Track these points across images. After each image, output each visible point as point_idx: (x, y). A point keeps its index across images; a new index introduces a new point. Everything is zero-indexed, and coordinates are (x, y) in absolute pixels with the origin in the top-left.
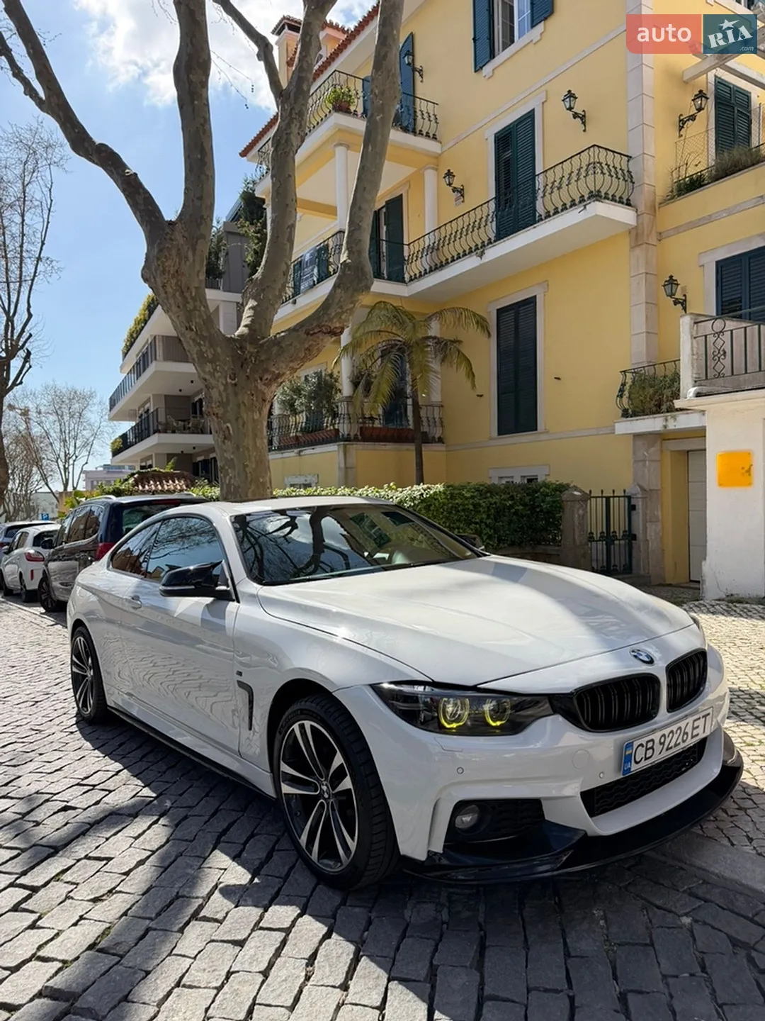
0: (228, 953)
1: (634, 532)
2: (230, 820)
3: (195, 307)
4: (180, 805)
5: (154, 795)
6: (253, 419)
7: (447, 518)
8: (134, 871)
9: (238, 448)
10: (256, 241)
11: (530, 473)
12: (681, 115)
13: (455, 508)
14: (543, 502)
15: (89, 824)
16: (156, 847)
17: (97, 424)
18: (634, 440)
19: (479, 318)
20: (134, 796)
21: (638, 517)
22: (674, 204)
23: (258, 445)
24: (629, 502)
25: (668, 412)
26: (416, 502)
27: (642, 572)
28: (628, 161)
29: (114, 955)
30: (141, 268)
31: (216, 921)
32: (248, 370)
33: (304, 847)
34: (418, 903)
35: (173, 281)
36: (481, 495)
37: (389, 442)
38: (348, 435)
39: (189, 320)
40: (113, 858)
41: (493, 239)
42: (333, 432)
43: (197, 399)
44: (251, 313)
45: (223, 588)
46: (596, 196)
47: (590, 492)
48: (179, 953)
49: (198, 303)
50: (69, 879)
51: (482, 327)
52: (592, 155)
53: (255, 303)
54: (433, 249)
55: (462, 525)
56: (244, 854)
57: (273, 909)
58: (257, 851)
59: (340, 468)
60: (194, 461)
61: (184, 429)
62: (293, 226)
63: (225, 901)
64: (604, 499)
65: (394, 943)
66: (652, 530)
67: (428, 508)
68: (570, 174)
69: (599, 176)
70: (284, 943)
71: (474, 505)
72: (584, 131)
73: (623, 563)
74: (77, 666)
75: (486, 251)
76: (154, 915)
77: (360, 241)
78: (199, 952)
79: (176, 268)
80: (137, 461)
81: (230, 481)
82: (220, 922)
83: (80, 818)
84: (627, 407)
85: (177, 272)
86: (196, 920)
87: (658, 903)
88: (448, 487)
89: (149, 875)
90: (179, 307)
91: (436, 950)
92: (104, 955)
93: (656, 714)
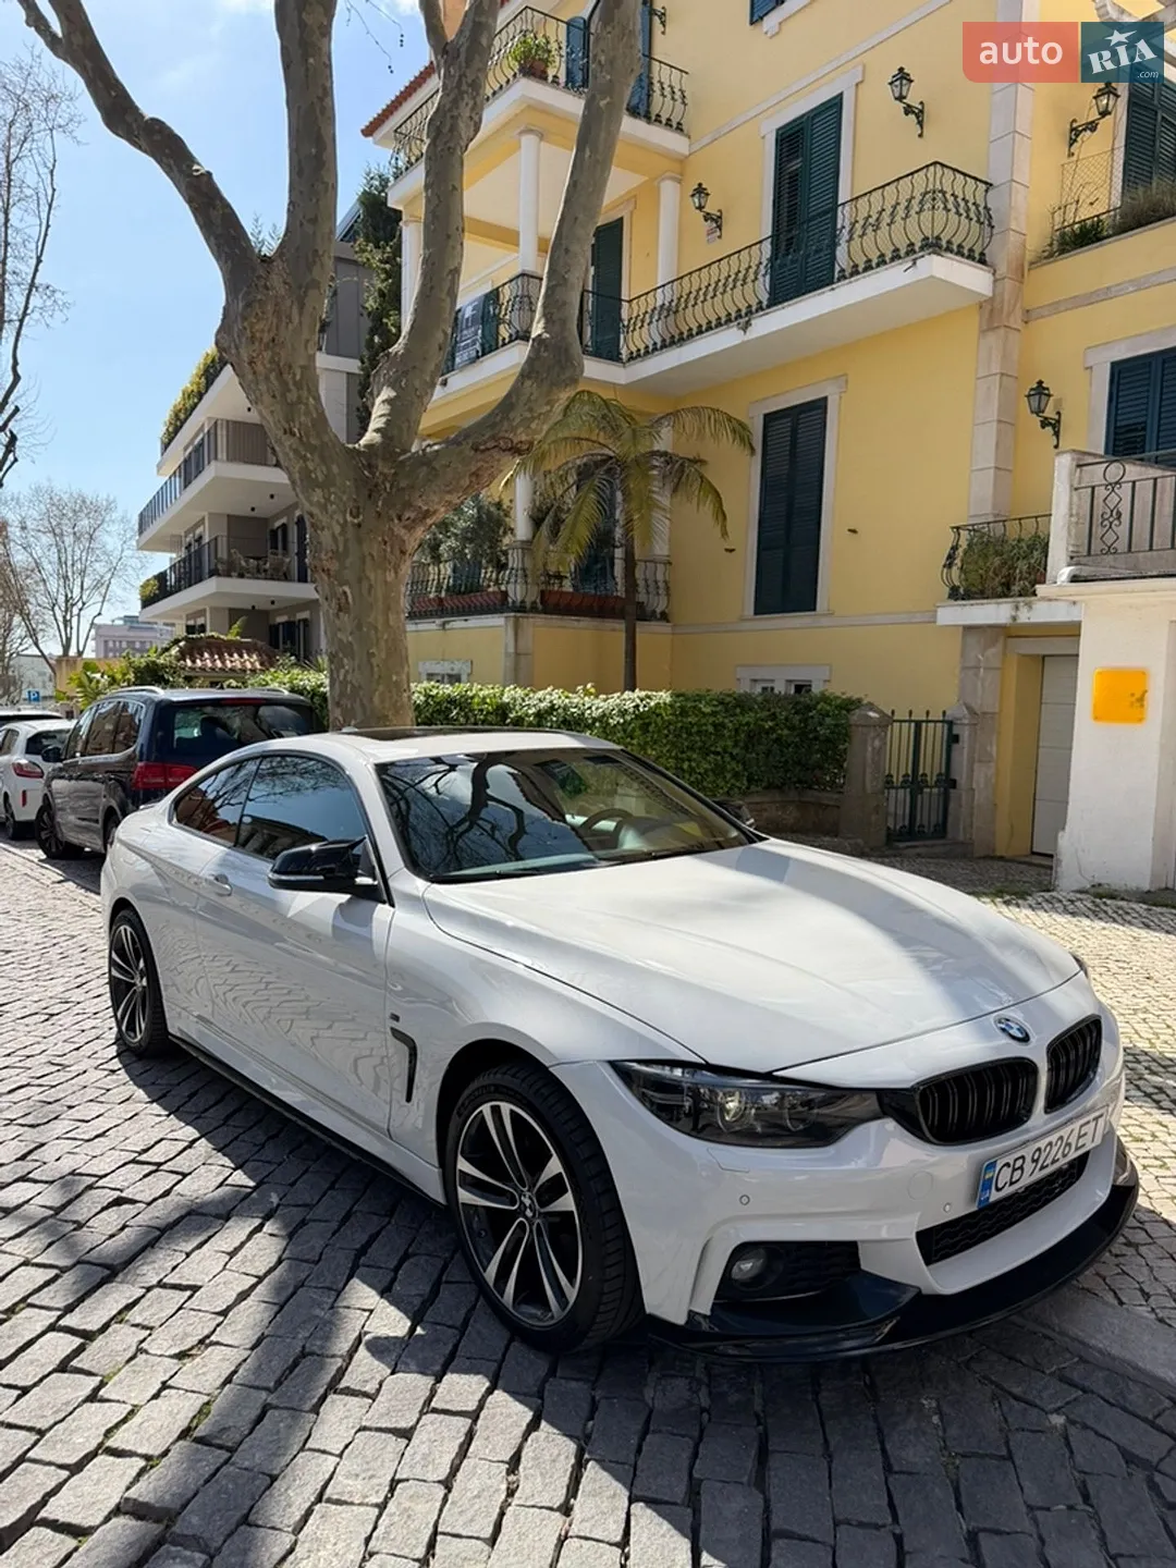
0: (389, 1449)
1: (954, 776)
2: (373, 1230)
3: (299, 397)
4: (292, 1202)
5: (252, 1184)
6: (386, 582)
7: (673, 744)
8: (235, 1310)
9: (359, 627)
10: (383, 276)
11: (801, 676)
12: (1074, 121)
13: (687, 729)
14: (821, 725)
15: (158, 1229)
16: (264, 1271)
17: (117, 553)
18: (964, 636)
19: (736, 425)
20: (221, 1185)
21: (962, 754)
22: (1053, 265)
23: (391, 623)
24: (950, 730)
25: (1020, 595)
26: (628, 718)
27: (961, 838)
28: (987, 191)
29: (220, 1447)
30: (215, 331)
31: (365, 1395)
32: (380, 503)
33: (491, 1284)
34: (664, 1376)
35: (267, 355)
36: (727, 711)
37: (585, 616)
38: (523, 602)
39: (289, 419)
40: (200, 1287)
41: (765, 303)
42: (499, 596)
43: (277, 524)
44: (385, 409)
45: (367, 881)
46: (933, 245)
47: (893, 712)
48: (317, 1447)
49: (305, 393)
50: (138, 1320)
51: (742, 439)
52: (931, 179)
53: (393, 394)
54: (669, 310)
55: (695, 756)
56: (397, 1287)
57: (449, 1378)
58: (415, 1282)
59: (507, 654)
60: (271, 622)
61: (258, 571)
62: (456, 272)
63: (376, 1363)
64: (913, 725)
65: (634, 1441)
66: (981, 775)
67: (645, 728)
68: (895, 207)
69: (940, 214)
70: (470, 1435)
71: (715, 725)
72: (920, 136)
73: (933, 822)
74: (119, 968)
75: (753, 322)
76: (272, 1384)
77: (564, 303)
78: (347, 1446)
79: (272, 335)
80: (181, 618)
81: (345, 676)
82: (373, 1397)
83: (143, 1219)
84: (957, 583)
85: (273, 340)
86: (335, 1393)
87: (1017, 1390)
88: (678, 696)
89: (258, 1316)
90: (274, 396)
91: (695, 1455)
92: (206, 1448)
93: (1029, 1118)
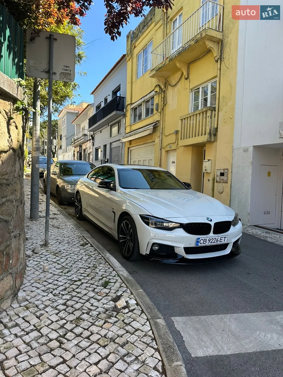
74: (77, 203)
93: (210, 234)
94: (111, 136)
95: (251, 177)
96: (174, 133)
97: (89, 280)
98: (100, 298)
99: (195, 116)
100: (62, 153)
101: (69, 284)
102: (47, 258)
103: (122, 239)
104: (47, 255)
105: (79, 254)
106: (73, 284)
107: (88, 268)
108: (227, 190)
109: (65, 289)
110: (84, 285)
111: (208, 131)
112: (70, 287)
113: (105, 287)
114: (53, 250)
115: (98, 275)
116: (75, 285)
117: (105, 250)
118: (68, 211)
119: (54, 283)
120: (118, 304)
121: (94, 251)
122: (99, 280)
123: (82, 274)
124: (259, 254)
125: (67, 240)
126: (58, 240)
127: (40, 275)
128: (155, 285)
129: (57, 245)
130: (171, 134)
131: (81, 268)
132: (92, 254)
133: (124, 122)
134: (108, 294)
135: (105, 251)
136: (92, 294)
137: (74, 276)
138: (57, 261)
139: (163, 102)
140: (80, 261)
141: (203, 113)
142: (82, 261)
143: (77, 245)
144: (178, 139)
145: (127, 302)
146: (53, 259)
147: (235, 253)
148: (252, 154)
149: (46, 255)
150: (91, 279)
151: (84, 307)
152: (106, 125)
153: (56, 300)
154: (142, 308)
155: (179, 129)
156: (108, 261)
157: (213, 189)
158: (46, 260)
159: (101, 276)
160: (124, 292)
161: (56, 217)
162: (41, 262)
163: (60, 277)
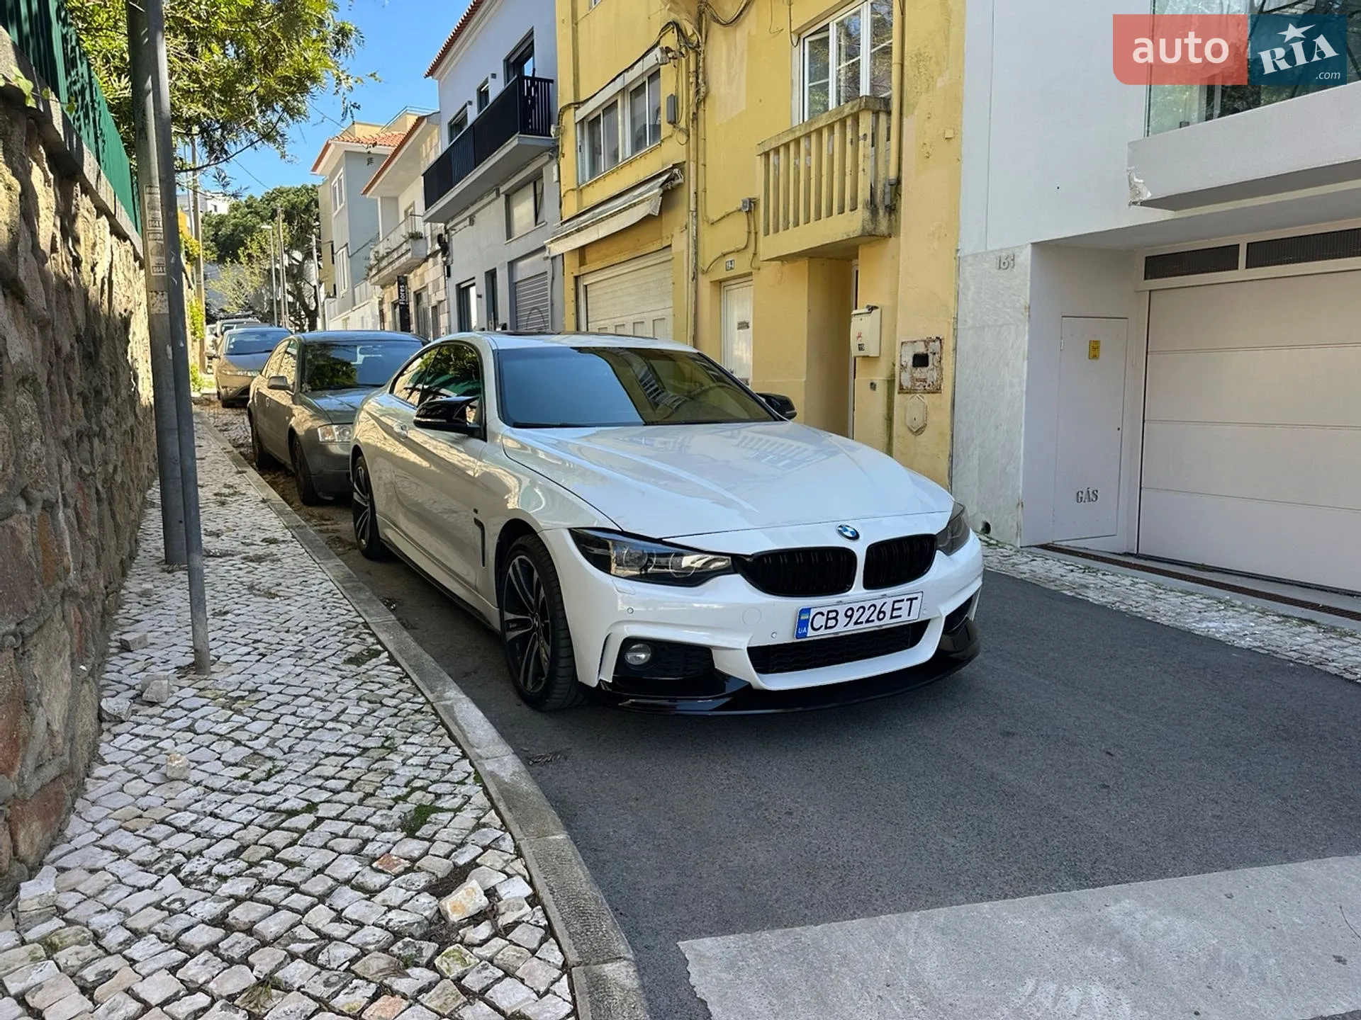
93: (850, 588)
94: (509, 234)
95: (1026, 362)
96: (740, 210)
97: (351, 805)
98: (381, 879)
99: (814, 137)
100: (340, 313)
101: (261, 826)
102: (195, 721)
103: (513, 630)
104: (197, 709)
105: (331, 697)
106: (277, 827)
107: (359, 755)
108: (940, 418)
109: (236, 854)
110: (326, 827)
111: (863, 195)
112: (260, 842)
113: (411, 834)
114: (228, 684)
115: (393, 782)
116: (288, 830)
117: (444, 674)
118: (336, 527)
119: (197, 828)
120: (448, 903)
121: (401, 680)
122: (392, 803)
123: (327, 779)
124: (1051, 654)
125: (296, 641)
126: (255, 645)
127: (146, 794)
128: (633, 804)
129: (248, 664)
130: (728, 215)
131: (328, 755)
132: (386, 696)
133: (555, 178)
134: (417, 864)
135: (442, 678)
136: (347, 867)
137: (292, 791)
138: (233, 731)
139: (692, 92)
140: (330, 725)
141: (843, 122)
142: (339, 726)
143: (334, 660)
144: (756, 233)
145: (490, 893)
146: (217, 722)
147: (954, 656)
148: (1029, 278)
149: (191, 710)
150: (361, 802)
151: (301, 931)
152: (488, 193)
153: (187, 903)
154: (548, 919)
155: (759, 193)
156: (445, 718)
157: (889, 419)
158: (190, 729)
159: (406, 786)
160: (485, 848)
161: (275, 551)
162: (161, 740)
163: (229, 801)
